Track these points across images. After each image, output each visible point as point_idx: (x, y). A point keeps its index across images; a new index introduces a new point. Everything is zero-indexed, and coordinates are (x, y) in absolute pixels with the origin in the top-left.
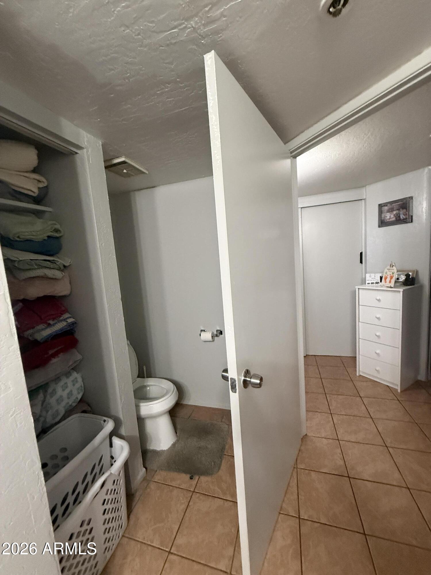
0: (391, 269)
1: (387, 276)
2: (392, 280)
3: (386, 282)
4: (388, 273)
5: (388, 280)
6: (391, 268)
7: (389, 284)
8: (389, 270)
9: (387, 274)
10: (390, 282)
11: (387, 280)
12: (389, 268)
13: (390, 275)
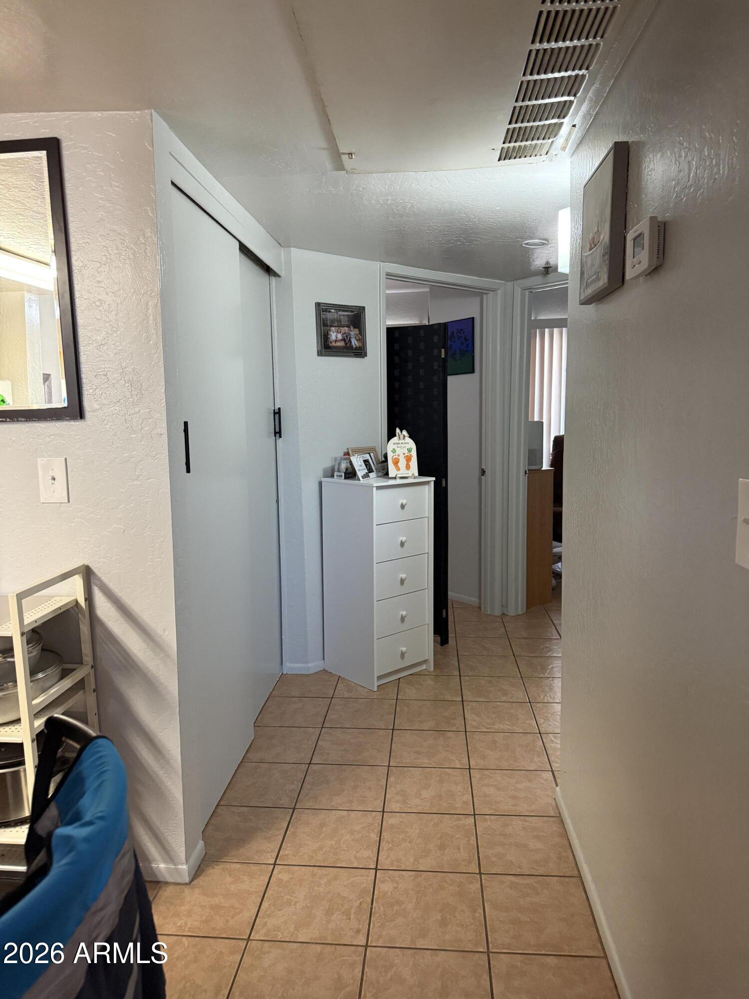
0: (402, 443)
1: (397, 457)
2: (410, 463)
3: (398, 469)
4: (399, 451)
5: (402, 463)
6: (400, 442)
7: (407, 472)
8: (399, 446)
9: (397, 454)
10: (408, 467)
11: (399, 464)
12: (398, 442)
13: (404, 454)
